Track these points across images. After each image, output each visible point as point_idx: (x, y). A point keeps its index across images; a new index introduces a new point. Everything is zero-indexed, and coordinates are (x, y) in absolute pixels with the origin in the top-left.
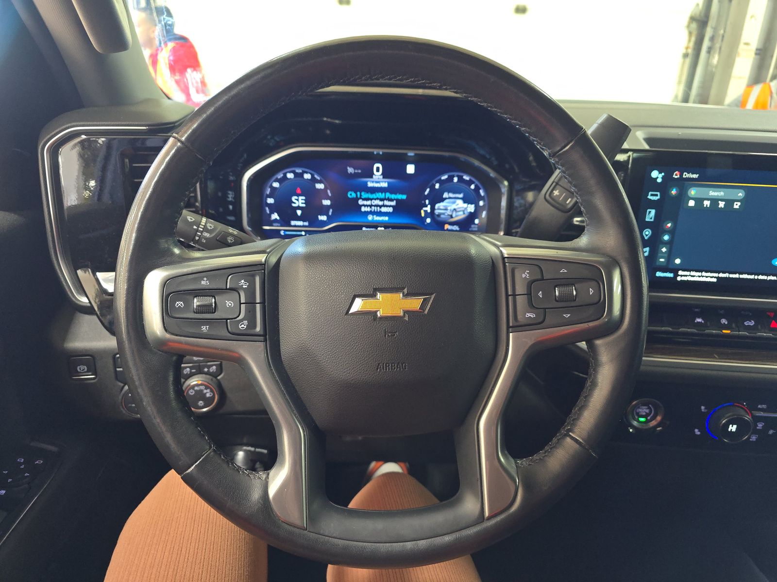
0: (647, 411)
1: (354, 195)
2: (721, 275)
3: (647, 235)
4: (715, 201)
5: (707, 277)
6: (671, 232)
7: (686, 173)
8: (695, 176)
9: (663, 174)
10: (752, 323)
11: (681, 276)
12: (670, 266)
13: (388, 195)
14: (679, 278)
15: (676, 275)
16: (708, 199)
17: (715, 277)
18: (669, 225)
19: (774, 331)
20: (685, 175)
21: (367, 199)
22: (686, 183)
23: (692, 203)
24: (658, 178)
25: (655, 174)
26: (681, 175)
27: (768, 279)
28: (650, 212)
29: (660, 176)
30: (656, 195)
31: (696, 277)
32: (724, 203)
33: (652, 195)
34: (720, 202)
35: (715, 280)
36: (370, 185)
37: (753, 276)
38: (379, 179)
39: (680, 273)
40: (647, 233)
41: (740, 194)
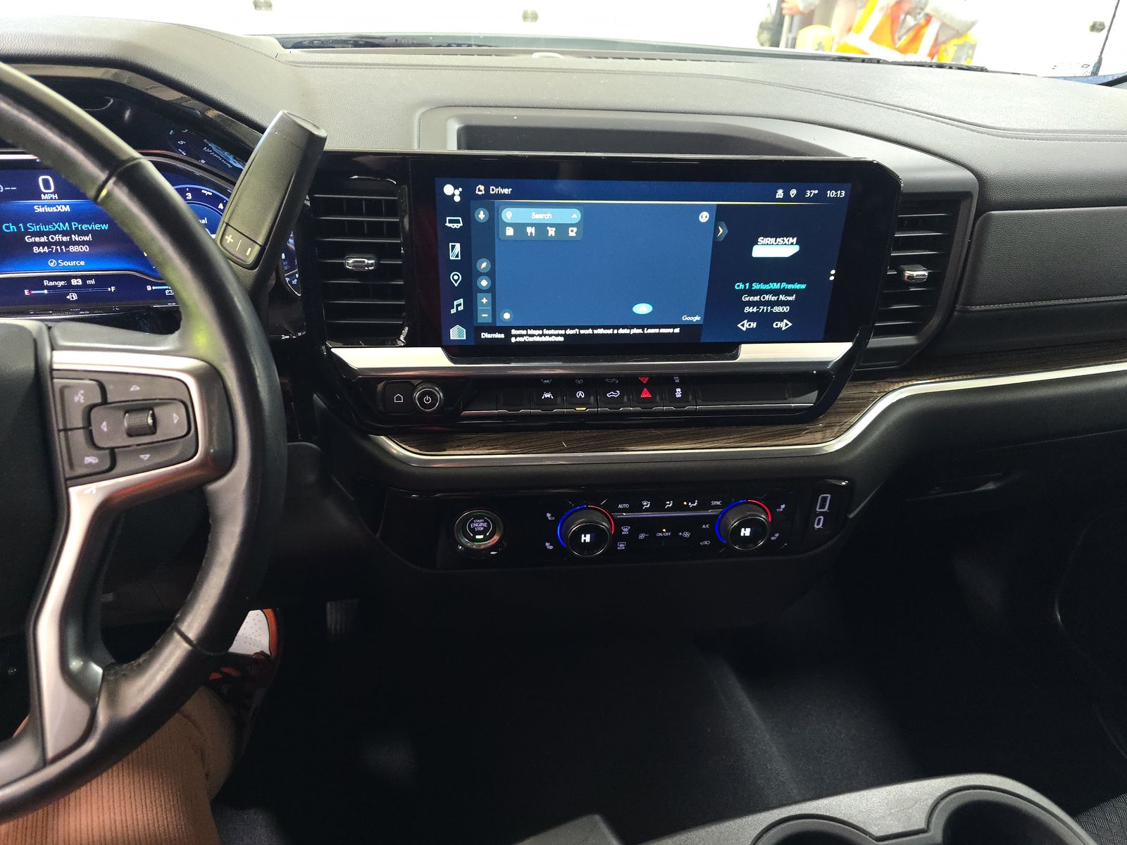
0: (485, 525)
1: (13, 228)
2: (569, 332)
3: (456, 281)
4: (541, 227)
5: (550, 335)
6: (491, 275)
7: (494, 188)
8: (507, 191)
9: (460, 189)
10: (616, 394)
11: (516, 336)
12: (498, 324)
13: (75, 225)
14: (513, 340)
15: (509, 336)
16: (531, 225)
17: (561, 335)
18: (484, 265)
19: (644, 403)
20: (493, 190)
21: (40, 234)
22: (497, 202)
23: (510, 232)
24: (454, 195)
25: (448, 189)
26: (487, 190)
27: (631, 333)
28: (453, 247)
29: (457, 192)
30: (458, 222)
31: (535, 336)
32: (554, 229)
33: (451, 221)
34: (548, 228)
35: (562, 339)
36: (39, 210)
37: (612, 330)
38: (52, 199)
39: (514, 332)
40: (456, 277)
41: (575, 216)
